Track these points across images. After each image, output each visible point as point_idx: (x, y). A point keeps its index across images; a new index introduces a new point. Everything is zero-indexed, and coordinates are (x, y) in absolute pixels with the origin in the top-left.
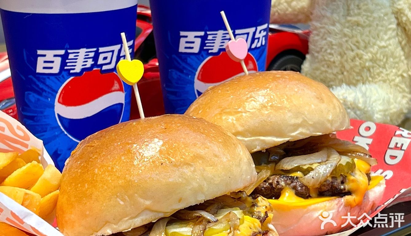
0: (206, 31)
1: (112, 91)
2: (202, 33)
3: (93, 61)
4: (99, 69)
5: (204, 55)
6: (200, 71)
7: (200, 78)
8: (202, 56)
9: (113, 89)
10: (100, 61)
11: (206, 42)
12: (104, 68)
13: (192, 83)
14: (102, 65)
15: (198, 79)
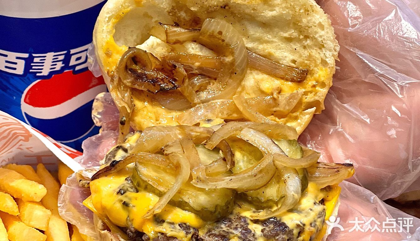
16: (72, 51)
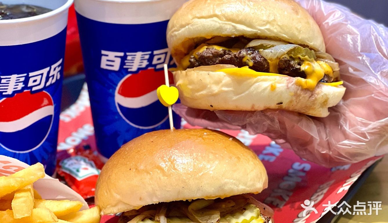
0: (125, 52)
1: (41, 107)
2: (122, 54)
3: (23, 84)
4: (29, 90)
5: (124, 73)
6: (121, 86)
7: (120, 92)
8: (122, 74)
9: (43, 105)
10: (30, 84)
11: (126, 61)
12: (34, 89)
13: (113, 96)
14: (31, 87)
15: (119, 93)
16: (31, 74)
